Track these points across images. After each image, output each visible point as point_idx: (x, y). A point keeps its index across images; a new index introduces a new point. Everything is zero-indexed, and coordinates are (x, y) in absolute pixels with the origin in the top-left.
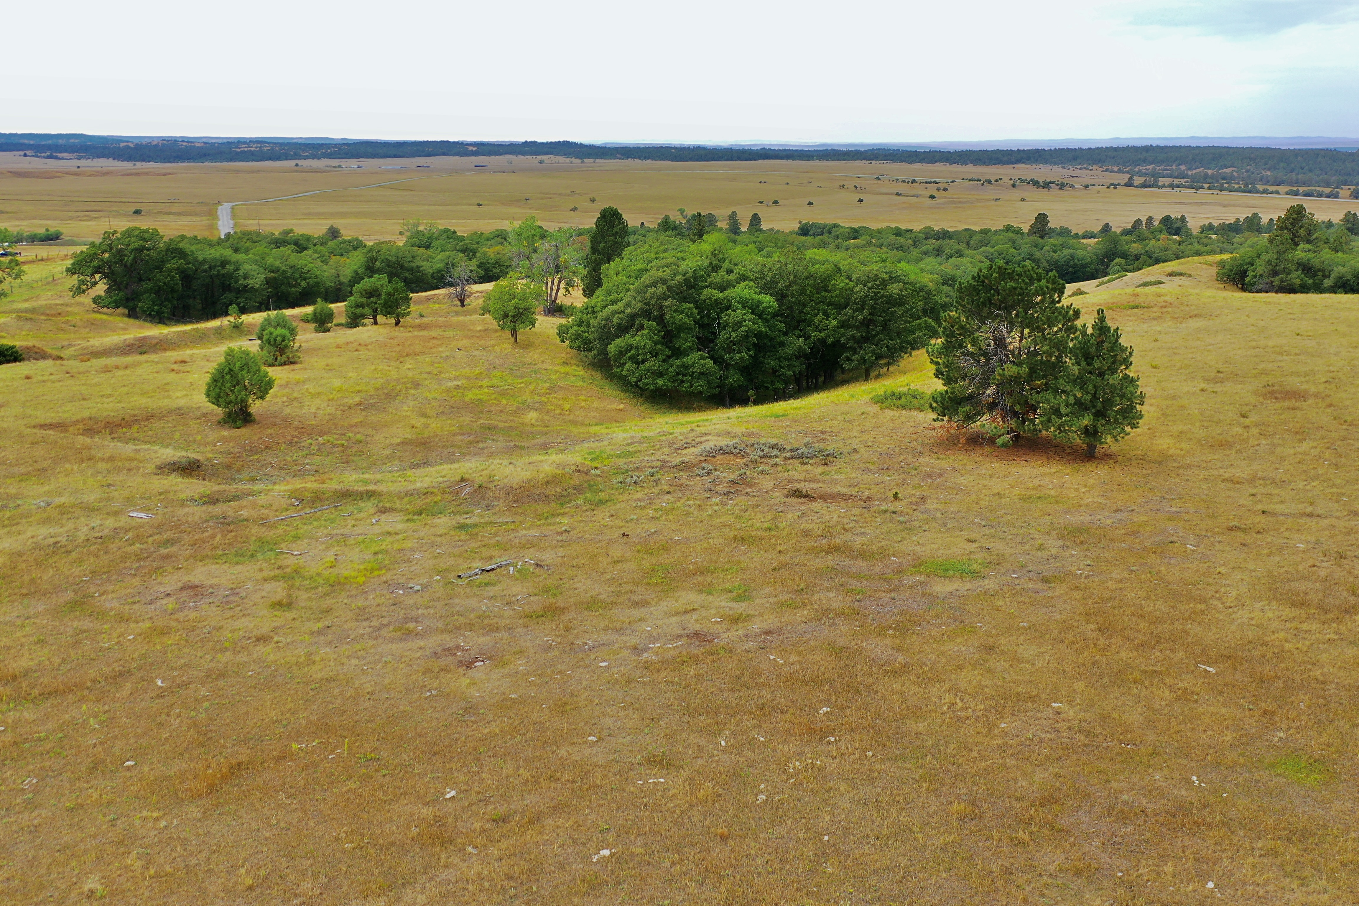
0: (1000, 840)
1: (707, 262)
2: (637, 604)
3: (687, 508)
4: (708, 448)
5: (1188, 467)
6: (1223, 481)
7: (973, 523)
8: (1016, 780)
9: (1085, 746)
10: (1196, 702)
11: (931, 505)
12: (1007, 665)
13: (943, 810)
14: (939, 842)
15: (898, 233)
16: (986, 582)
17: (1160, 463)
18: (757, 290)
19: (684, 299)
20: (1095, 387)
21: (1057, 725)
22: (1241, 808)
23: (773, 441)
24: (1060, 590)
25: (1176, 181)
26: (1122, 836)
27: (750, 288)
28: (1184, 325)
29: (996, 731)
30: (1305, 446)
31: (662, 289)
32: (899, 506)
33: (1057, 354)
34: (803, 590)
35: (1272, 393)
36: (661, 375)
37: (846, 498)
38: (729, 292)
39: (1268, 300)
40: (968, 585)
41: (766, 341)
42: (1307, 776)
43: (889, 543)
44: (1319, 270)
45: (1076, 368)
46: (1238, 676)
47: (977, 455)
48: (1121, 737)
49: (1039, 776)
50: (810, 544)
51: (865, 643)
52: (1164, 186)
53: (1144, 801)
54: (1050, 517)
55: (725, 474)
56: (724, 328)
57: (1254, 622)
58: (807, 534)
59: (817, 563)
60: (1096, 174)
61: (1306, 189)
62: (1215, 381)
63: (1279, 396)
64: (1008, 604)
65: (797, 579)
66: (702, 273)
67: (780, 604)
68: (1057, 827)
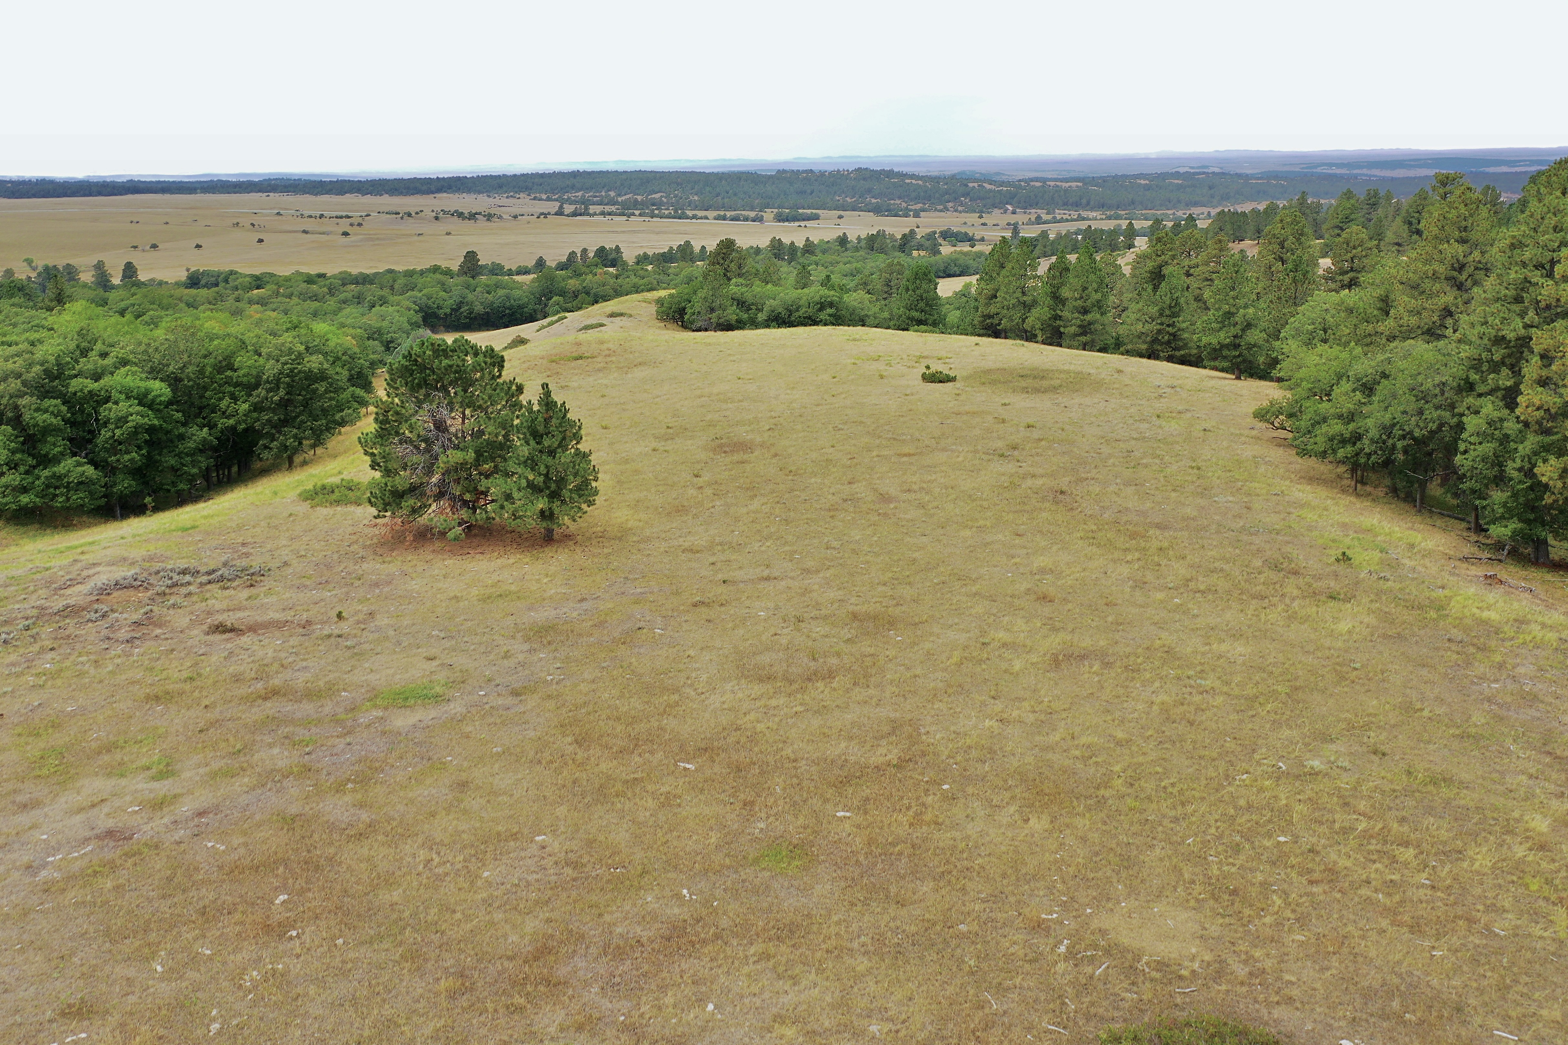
0: (496, 1010)
1: (72, 346)
2: (24, 807)
3: (79, 667)
4: (99, 584)
5: (648, 540)
6: (683, 552)
7: (430, 636)
8: (505, 936)
9: (574, 880)
10: (679, 805)
11: (382, 621)
12: (483, 801)
13: (430, 991)
14: (428, 1031)
15: (310, 280)
16: (452, 705)
17: (620, 539)
18: (144, 376)
19: (45, 394)
20: (547, 467)
21: (542, 862)
22: (731, 915)
23: (182, 564)
24: (532, 701)
25: (608, 208)
26: (620, 975)
27: (134, 374)
28: (630, 376)
29: (479, 883)
30: (756, 504)
31: (15, 385)
32: (344, 627)
33: (503, 432)
34: (239, 751)
35: (721, 446)
36: (24, 490)
37: (279, 625)
38: (106, 381)
39: (708, 341)
40: (433, 713)
41: (160, 435)
42: (789, 864)
43: (337, 675)
44: (753, 304)
45: (525, 449)
46: (717, 769)
47: (426, 553)
48: (610, 861)
49: (531, 925)
50: (243, 691)
51: (321, 805)
52: (595, 214)
53: (638, 929)
54: (513, 617)
55: (125, 615)
56: (105, 424)
57: (725, 706)
58: (237, 679)
59: (256, 713)
60: (524, 203)
61: (733, 213)
62: (667, 438)
63: (727, 449)
64: (478, 728)
65: (231, 739)
66: (68, 359)
67: (214, 775)
68: (554, 980)
